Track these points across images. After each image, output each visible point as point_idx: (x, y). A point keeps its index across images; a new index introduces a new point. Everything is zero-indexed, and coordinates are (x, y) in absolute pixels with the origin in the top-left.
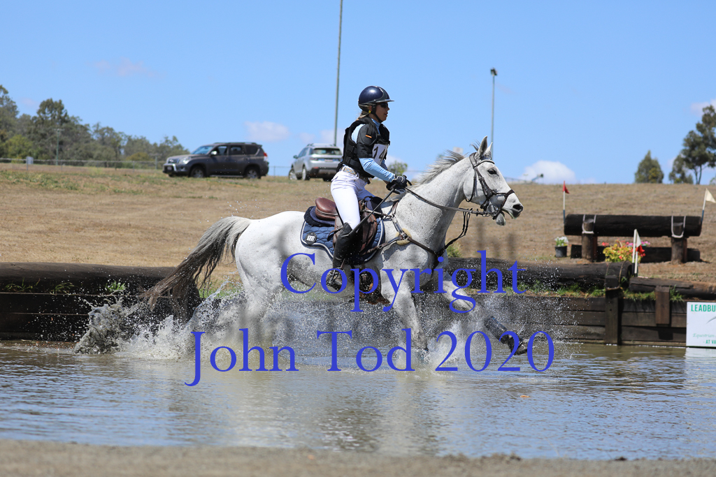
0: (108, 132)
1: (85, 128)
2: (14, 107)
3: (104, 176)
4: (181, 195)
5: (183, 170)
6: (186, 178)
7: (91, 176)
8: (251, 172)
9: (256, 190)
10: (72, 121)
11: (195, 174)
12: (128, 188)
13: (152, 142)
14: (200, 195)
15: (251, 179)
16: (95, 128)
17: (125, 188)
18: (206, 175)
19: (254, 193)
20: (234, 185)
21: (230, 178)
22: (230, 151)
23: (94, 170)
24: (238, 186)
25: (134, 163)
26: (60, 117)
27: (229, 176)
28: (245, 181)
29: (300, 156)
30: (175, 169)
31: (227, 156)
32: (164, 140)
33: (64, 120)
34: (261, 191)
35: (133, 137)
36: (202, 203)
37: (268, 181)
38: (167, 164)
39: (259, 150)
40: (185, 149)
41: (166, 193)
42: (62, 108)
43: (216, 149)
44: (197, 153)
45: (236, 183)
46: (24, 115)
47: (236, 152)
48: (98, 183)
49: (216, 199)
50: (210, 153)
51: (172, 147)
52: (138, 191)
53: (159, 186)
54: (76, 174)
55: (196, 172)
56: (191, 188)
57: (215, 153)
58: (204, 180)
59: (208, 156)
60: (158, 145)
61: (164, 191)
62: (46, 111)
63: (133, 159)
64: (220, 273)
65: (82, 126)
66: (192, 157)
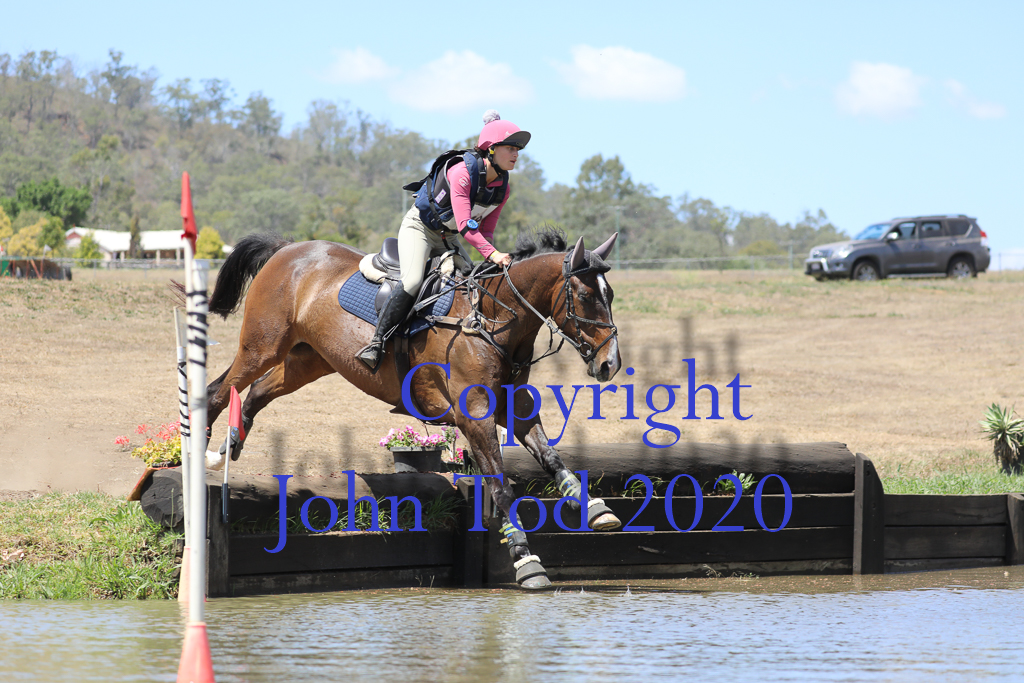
0: (704, 208)
1: (664, 203)
2: (539, 172)
3: (702, 286)
4: (839, 312)
5: (840, 269)
6: (846, 282)
7: (680, 287)
8: (959, 266)
9: (970, 298)
10: (640, 191)
11: (860, 274)
12: (746, 305)
13: (781, 222)
14: (872, 312)
15: (960, 278)
16: (681, 202)
17: (741, 306)
18: (881, 275)
19: (966, 303)
20: (932, 290)
21: (923, 278)
22: (920, 231)
23: (683, 275)
24: (939, 292)
25: (751, 260)
26: (618, 186)
27: (921, 276)
28: (949, 283)
30: (826, 268)
31: (917, 240)
32: (802, 218)
33: (626, 191)
34: (979, 299)
35: (746, 215)
36: (876, 326)
37: (991, 281)
38: (811, 259)
39: (971, 228)
40: (839, 231)
41: (812, 311)
42: (621, 169)
43: (896, 229)
44: (864, 237)
45: (935, 288)
46: (557, 186)
47: (931, 233)
48: (692, 298)
49: (901, 316)
50: (886, 237)
51: (816, 227)
52: (762, 309)
53: (800, 299)
54: (654, 285)
55: (863, 270)
56: (856, 300)
57: (894, 236)
58: (878, 284)
59: (882, 241)
60: (793, 226)
61: (808, 308)
62: (593, 176)
63: (750, 253)
64: (916, 448)
65: (657, 199)
66: (854, 245)
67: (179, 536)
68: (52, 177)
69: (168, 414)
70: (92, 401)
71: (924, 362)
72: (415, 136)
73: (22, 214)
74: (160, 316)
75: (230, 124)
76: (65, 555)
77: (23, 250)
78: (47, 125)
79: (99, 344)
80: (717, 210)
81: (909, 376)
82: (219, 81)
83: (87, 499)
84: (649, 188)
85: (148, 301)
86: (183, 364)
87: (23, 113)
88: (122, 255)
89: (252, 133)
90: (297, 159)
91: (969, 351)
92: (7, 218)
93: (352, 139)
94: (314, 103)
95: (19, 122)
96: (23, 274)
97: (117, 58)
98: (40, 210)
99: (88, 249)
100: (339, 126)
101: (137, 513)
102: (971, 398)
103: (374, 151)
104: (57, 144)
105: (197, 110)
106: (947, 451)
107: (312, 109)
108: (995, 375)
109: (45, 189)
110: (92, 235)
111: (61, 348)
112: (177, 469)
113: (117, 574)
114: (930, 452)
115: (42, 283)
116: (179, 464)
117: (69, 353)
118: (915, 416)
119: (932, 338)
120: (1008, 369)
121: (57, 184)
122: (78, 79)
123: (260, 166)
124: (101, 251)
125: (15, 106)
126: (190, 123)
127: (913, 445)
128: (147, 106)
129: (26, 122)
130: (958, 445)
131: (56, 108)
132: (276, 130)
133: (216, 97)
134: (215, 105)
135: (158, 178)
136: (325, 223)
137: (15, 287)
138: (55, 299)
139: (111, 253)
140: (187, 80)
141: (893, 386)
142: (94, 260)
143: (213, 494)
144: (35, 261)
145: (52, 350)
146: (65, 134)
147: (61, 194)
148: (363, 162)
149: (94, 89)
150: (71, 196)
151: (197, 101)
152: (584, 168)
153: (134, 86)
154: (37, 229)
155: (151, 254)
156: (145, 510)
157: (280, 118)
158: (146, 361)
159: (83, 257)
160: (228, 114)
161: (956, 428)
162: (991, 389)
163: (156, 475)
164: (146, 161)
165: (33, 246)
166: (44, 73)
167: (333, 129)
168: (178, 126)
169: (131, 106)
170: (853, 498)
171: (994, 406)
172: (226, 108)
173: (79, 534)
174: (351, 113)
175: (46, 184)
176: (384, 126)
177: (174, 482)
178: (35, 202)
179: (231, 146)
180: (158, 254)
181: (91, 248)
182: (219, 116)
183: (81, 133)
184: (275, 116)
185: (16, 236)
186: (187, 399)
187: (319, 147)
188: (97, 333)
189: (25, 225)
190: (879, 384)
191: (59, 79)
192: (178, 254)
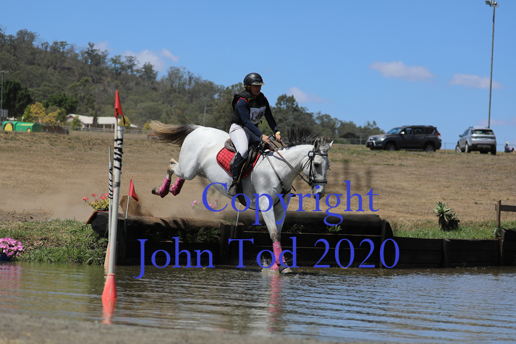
0: (326, 118)
1: (310, 115)
4: (379, 163)
5: (380, 145)
6: (382, 151)
8: (429, 146)
9: (433, 159)
10: (301, 110)
11: (389, 148)
12: (341, 158)
13: (358, 126)
14: (393, 163)
15: (429, 152)
16: (317, 116)
17: (339, 158)
18: (397, 148)
19: (431, 161)
21: (414, 151)
22: (414, 132)
24: (420, 156)
25: (344, 140)
26: (293, 108)
27: (413, 150)
28: (424, 153)
29: (463, 135)
30: (375, 145)
31: (412, 135)
32: (367, 124)
33: (296, 110)
34: (436, 160)
35: (343, 121)
36: (394, 169)
37: (441, 153)
38: (369, 141)
39: (434, 131)
40: (381, 130)
41: (368, 162)
42: (294, 101)
43: (404, 130)
44: (390, 133)
45: (418, 155)
47: (418, 132)
49: (404, 165)
50: (400, 133)
51: (372, 129)
52: (348, 160)
53: (364, 156)
55: (390, 146)
56: (386, 158)
57: (403, 133)
58: (396, 152)
59: (398, 135)
60: (363, 128)
61: (367, 160)
63: (344, 137)
64: (407, 219)
65: (308, 114)
66: (387, 136)
67: (106, 239)
68: (63, 92)
69: (104, 190)
70: (74, 183)
71: (412, 184)
72: (211, 83)
73: (50, 107)
74: (103, 151)
75: (136, 75)
76: (60, 245)
77: (49, 122)
78: (62, 72)
79: (78, 161)
80: (332, 119)
81: (406, 190)
82: (132, 57)
83: (69, 222)
84: (305, 109)
85: (99, 144)
86: (111, 169)
87: (53, 67)
88: (90, 126)
89: (144, 79)
90: (162, 90)
91: (431, 181)
92: (44, 109)
93: (185, 83)
94: (171, 68)
95: (51, 70)
96: (49, 131)
97: (92, 46)
98: (57, 106)
99: (76, 123)
100: (180, 78)
101: (90, 230)
102: (431, 200)
103: (194, 88)
104: (65, 80)
105: (123, 68)
106: (420, 220)
107: (170, 70)
108: (441, 191)
109: (60, 97)
110: (78, 117)
111: (63, 162)
112: (106, 212)
113: (80, 253)
114: (413, 221)
115: (56, 135)
116: (108, 210)
117: (66, 164)
118: (408, 206)
119: (416, 175)
120: (446, 189)
121: (65, 96)
122: (75, 54)
123: (147, 92)
124: (81, 124)
125: (49, 63)
126: (120, 73)
127: (406, 217)
128: (103, 66)
129: (53, 70)
130: (424, 218)
131: (66, 65)
132: (154, 78)
133: (131, 64)
134: (130, 67)
135: (106, 95)
136: (173, 117)
137: (45, 136)
138: (61, 142)
139: (85, 125)
140: (120, 56)
141: (399, 193)
142: (78, 127)
143: (120, 223)
144: (54, 126)
145: (59, 162)
146: (69, 75)
147: (66, 100)
148: (189, 93)
149: (82, 58)
150: (70, 101)
151: (123, 65)
152: (278, 99)
153: (98, 58)
154: (56, 114)
155: (101, 126)
156: (93, 228)
157: (157, 73)
158: (97, 169)
159: (73, 126)
160: (135, 71)
161: (424, 211)
162: (439, 196)
163: (98, 214)
164: (101, 88)
165: (53, 120)
166: (61, 51)
167: (177, 79)
168: (115, 75)
169: (97, 66)
170: (381, 237)
171: (440, 203)
172: (134, 68)
173: (66, 237)
174: (185, 73)
175: (60, 95)
176: (199, 79)
177: (105, 217)
178: (56, 103)
179: (136, 84)
180: (104, 126)
181: (77, 122)
182: (132, 71)
183: (76, 76)
184: (154, 72)
185: (47, 116)
186: (112, 183)
187: (172, 86)
188: (77, 156)
189: (50, 112)
190: (394, 192)
191: (67, 53)
192: (112, 126)
